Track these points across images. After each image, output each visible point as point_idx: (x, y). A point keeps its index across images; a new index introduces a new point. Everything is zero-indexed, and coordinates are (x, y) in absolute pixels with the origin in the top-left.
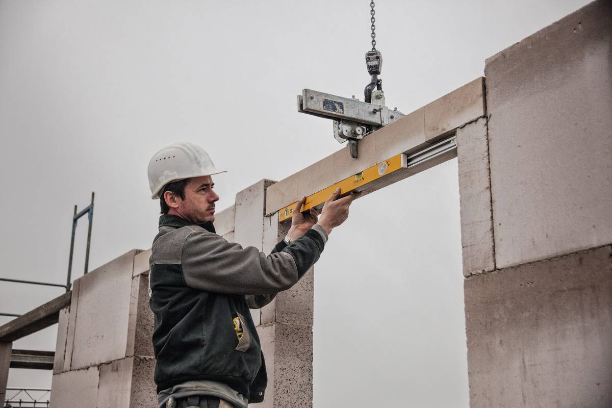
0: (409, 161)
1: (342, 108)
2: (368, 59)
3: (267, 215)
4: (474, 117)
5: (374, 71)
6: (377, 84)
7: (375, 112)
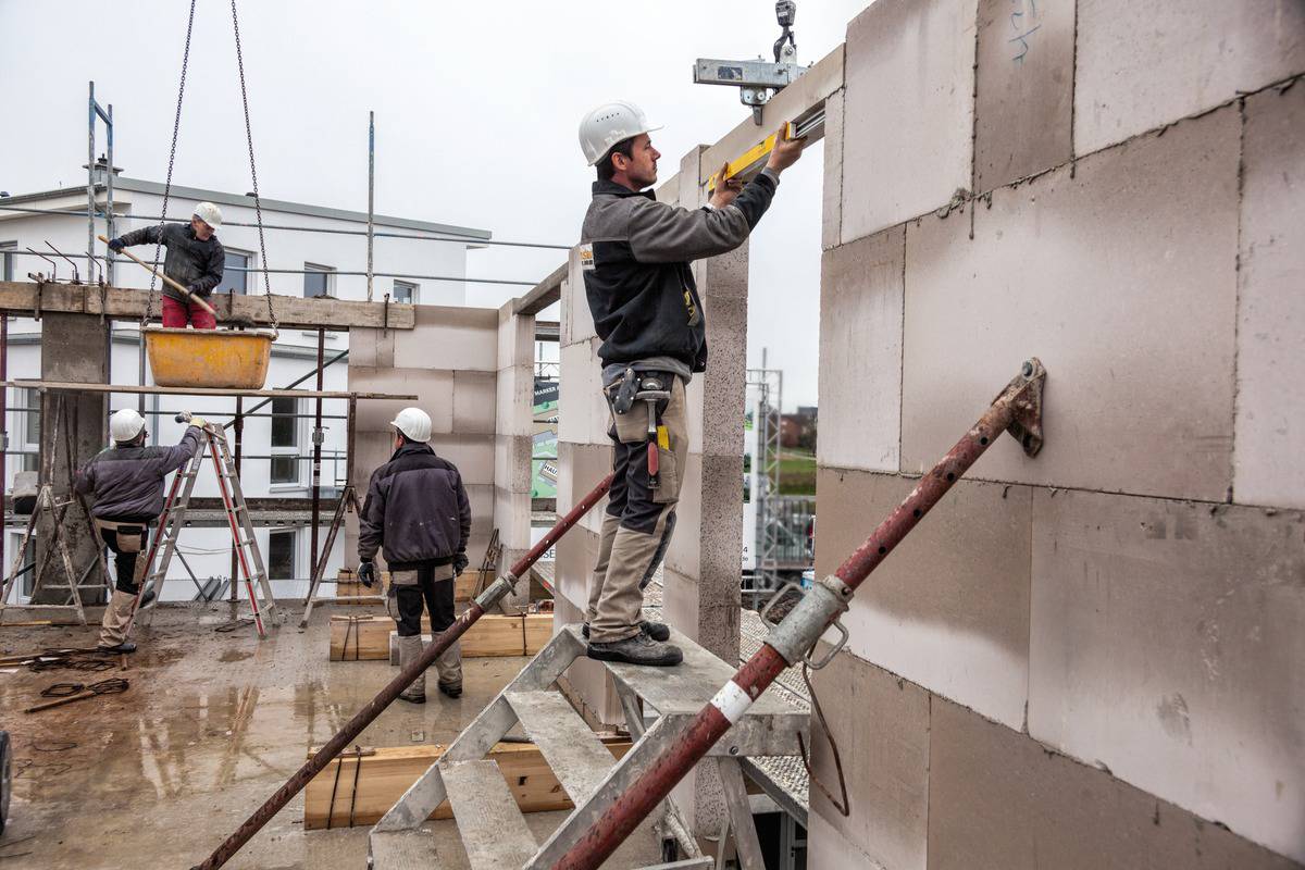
0: (798, 130)
1: (741, 74)
2: (778, 10)
3: (702, 185)
4: (836, 88)
5: (785, 22)
6: (788, 35)
7: (780, 72)
